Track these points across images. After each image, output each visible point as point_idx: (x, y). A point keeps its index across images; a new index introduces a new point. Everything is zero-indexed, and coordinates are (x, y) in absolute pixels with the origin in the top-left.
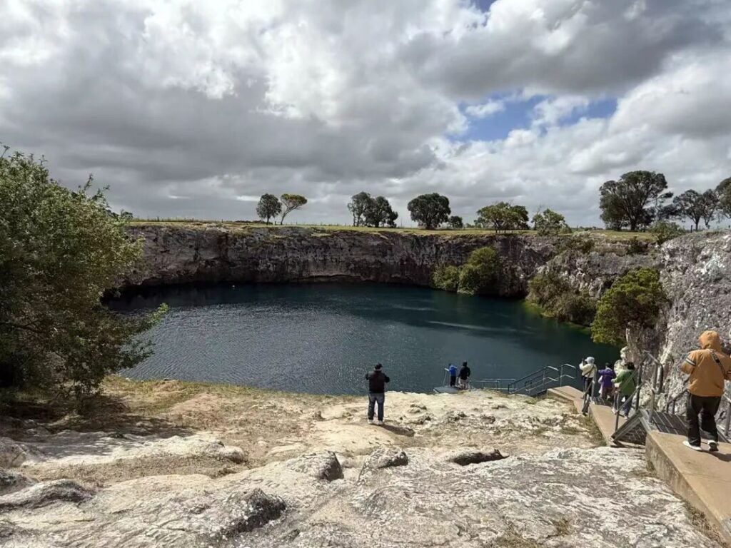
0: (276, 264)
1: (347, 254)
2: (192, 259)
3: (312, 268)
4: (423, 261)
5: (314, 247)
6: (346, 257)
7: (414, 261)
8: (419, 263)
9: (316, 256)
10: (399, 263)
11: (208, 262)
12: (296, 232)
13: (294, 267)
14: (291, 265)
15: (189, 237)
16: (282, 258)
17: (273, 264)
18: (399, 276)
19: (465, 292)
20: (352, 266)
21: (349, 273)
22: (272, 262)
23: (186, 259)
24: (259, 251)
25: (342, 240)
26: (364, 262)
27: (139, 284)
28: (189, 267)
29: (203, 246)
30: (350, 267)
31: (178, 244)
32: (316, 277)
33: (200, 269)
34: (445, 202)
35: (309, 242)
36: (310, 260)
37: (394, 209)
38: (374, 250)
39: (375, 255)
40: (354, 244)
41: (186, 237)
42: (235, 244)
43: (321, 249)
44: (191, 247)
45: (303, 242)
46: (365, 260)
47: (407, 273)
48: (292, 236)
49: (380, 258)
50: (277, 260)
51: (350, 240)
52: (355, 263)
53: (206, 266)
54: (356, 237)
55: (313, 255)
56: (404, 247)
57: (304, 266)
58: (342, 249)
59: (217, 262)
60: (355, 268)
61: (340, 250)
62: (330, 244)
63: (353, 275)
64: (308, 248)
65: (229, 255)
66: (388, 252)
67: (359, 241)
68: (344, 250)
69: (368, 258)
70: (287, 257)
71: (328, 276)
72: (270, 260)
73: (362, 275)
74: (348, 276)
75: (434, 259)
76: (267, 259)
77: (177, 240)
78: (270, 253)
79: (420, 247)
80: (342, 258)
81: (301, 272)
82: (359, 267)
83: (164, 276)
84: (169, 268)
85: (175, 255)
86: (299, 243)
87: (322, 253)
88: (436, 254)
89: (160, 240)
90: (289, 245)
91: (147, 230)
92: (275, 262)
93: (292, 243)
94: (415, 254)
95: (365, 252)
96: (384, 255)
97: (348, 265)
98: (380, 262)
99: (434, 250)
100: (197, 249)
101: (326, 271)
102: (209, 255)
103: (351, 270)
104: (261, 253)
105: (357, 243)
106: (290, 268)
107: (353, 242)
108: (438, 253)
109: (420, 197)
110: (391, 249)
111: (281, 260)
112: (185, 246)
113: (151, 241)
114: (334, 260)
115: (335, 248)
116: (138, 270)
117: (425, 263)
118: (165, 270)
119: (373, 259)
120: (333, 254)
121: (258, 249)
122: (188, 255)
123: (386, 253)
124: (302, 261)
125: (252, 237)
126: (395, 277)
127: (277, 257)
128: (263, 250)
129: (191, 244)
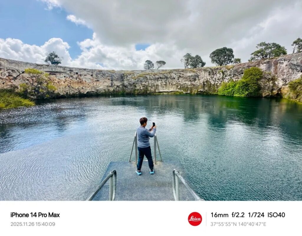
0: (144, 86)
1: (177, 81)
2: (110, 85)
3: (160, 87)
4: (215, 82)
5: (161, 78)
6: (176, 82)
7: (210, 82)
8: (213, 83)
9: (162, 82)
10: (202, 84)
11: (118, 86)
12: (153, 72)
13: (152, 87)
14: (150, 87)
15: (107, 75)
16: (147, 84)
17: (142, 86)
18: (202, 90)
19: (239, 96)
20: (179, 87)
21: (178, 90)
22: (142, 85)
23: (108, 84)
24: (136, 80)
25: (174, 74)
26: (185, 85)
27: (85, 93)
28: (110, 88)
29: (115, 79)
30: (178, 88)
31: (103, 78)
32: (162, 92)
33: (115, 89)
34: (231, 51)
35: (159, 76)
36: (159, 84)
37: (204, 61)
38: (190, 78)
39: (191, 81)
40: (180, 76)
41: (105, 75)
42: (127, 78)
43: (164, 79)
44: (109, 79)
45: (156, 76)
46: (186, 84)
47: (206, 88)
48: (151, 74)
49: (193, 83)
50: (144, 84)
51: (178, 74)
52: (181, 85)
53: (116, 88)
54: (181, 72)
55: (161, 82)
56: (205, 75)
57: (157, 87)
58: (174, 78)
59: (121, 86)
60: (181, 87)
61: (173, 79)
62: (168, 76)
63: (180, 91)
64: (158, 78)
65: (125, 83)
66: (197, 78)
67: (183, 75)
68: (175, 79)
69: (187, 82)
70: (149, 83)
71: (168, 92)
72: (141, 84)
73: (184, 91)
74: (177, 91)
75: (221, 80)
76: (140, 84)
77: (102, 76)
78: (141, 81)
79: (213, 74)
80: (174, 83)
81: (155, 90)
82: (182, 87)
83: (97, 91)
84: (100, 88)
85: (102, 83)
86: (154, 76)
87: (165, 81)
88: (223, 77)
89: (94, 76)
90: (150, 77)
91: (87, 70)
92: (143, 85)
93: (151, 77)
94: (211, 78)
95: (185, 80)
96: (195, 80)
97: (177, 86)
98: (193, 84)
99: (222, 74)
100: (112, 81)
101: (167, 89)
102: (117, 83)
103: (179, 89)
104: (137, 81)
105: (181, 75)
106: (150, 88)
107: (179, 75)
108: (224, 76)
109: (217, 50)
110: (198, 77)
111: (146, 84)
112: (106, 78)
113: (90, 76)
114: (171, 84)
115: (171, 78)
116: (84, 87)
117: (216, 82)
118: (98, 88)
119: (189, 83)
120: (170, 81)
121: (136, 79)
122: (109, 83)
123: (196, 79)
124: (156, 85)
125: (134, 74)
126: (200, 91)
127: (144, 83)
128: (138, 80)
129: (109, 78)
